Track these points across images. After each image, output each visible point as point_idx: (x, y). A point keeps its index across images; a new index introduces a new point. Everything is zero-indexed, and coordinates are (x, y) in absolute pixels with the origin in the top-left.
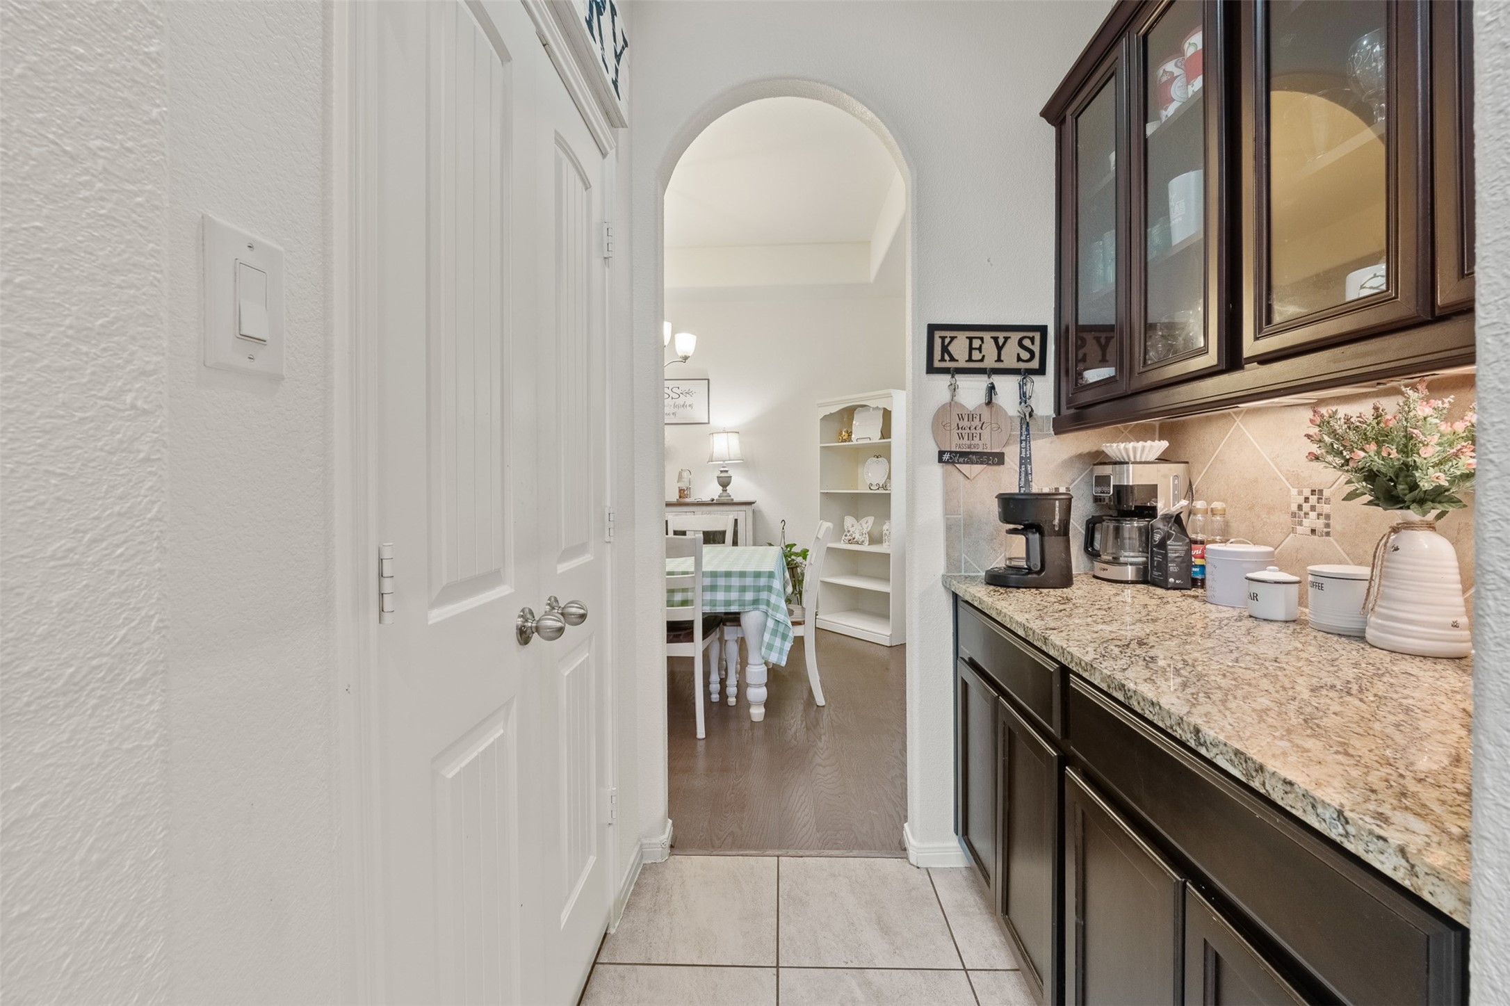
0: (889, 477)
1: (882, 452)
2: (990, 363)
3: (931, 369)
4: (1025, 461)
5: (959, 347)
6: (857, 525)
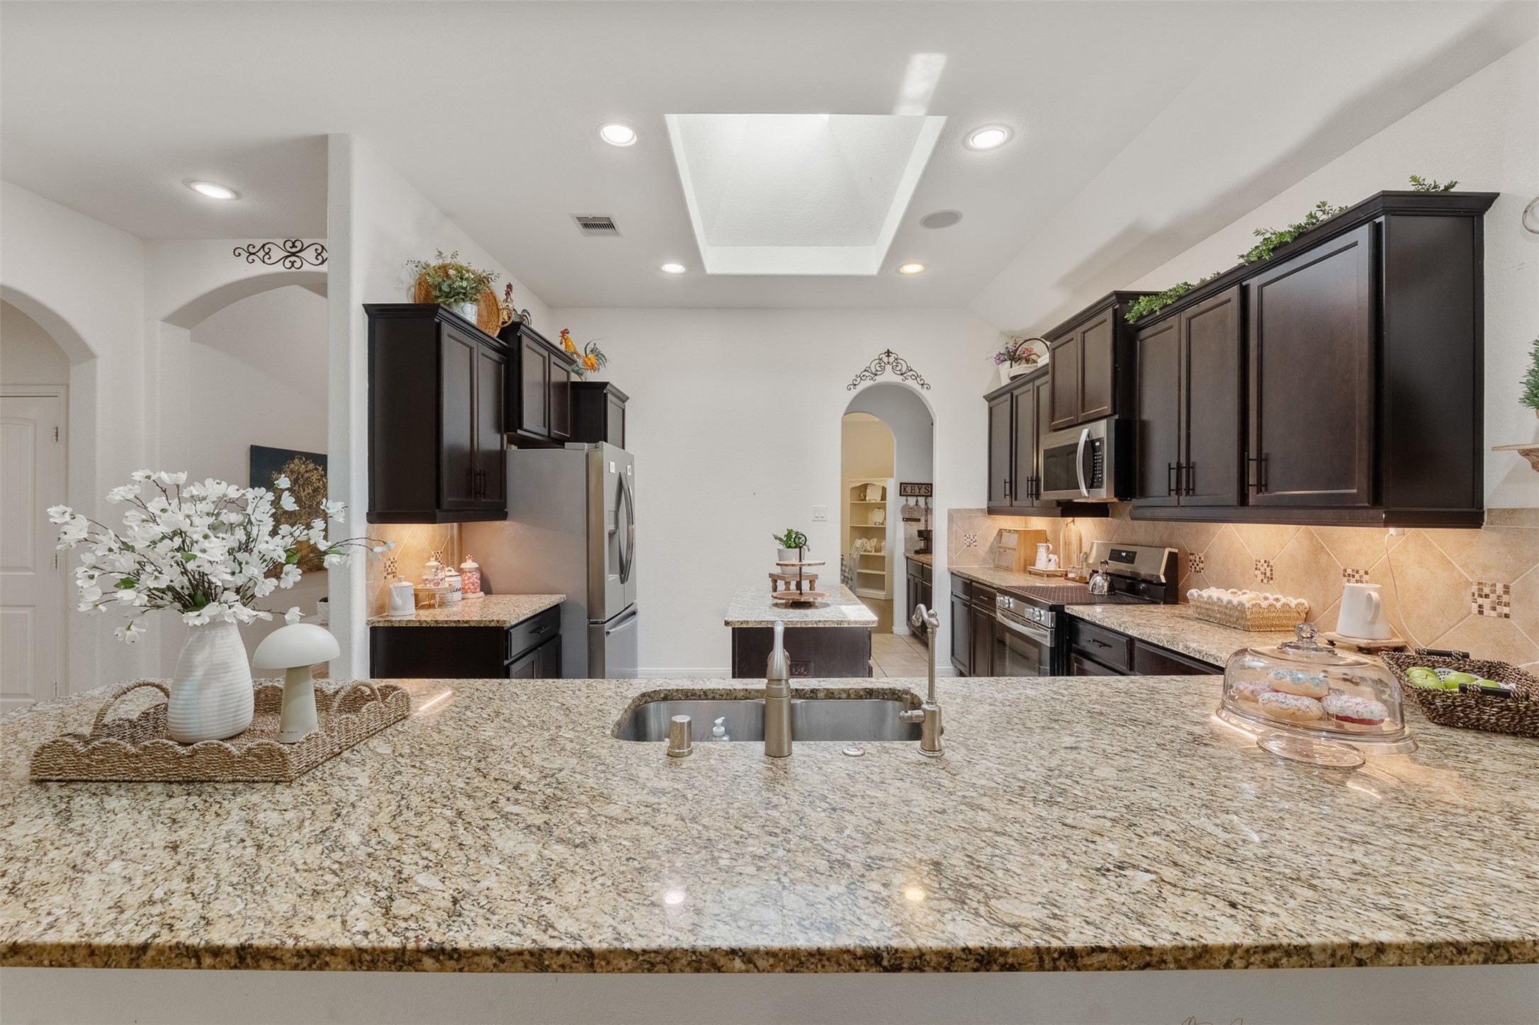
0: (885, 519)
1: (882, 506)
2: (917, 493)
3: (901, 495)
4: (926, 521)
5: (908, 489)
6: (868, 543)
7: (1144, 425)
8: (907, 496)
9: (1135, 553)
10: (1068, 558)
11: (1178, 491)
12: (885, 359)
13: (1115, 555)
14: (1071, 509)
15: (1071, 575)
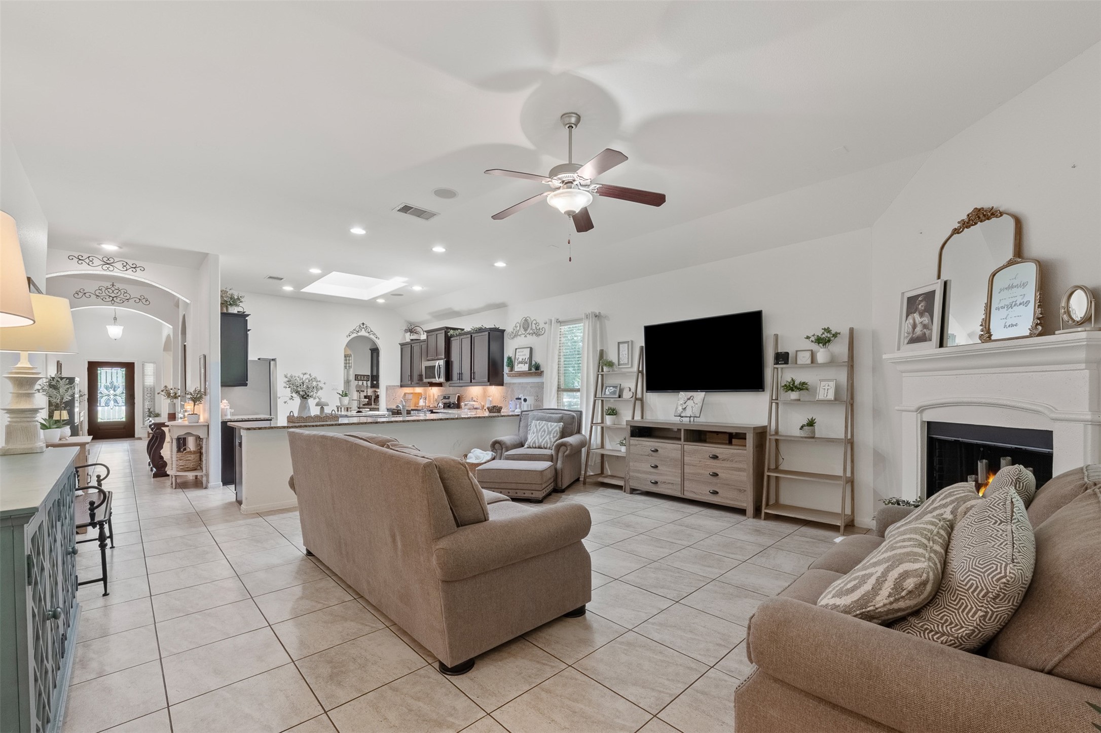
2: (363, 379)
3: (355, 380)
4: (367, 391)
5: (359, 377)
7: (452, 362)
8: (358, 380)
9: (449, 397)
10: (430, 401)
11: (459, 379)
12: (362, 326)
13: (445, 398)
14: (432, 385)
15: (431, 406)
